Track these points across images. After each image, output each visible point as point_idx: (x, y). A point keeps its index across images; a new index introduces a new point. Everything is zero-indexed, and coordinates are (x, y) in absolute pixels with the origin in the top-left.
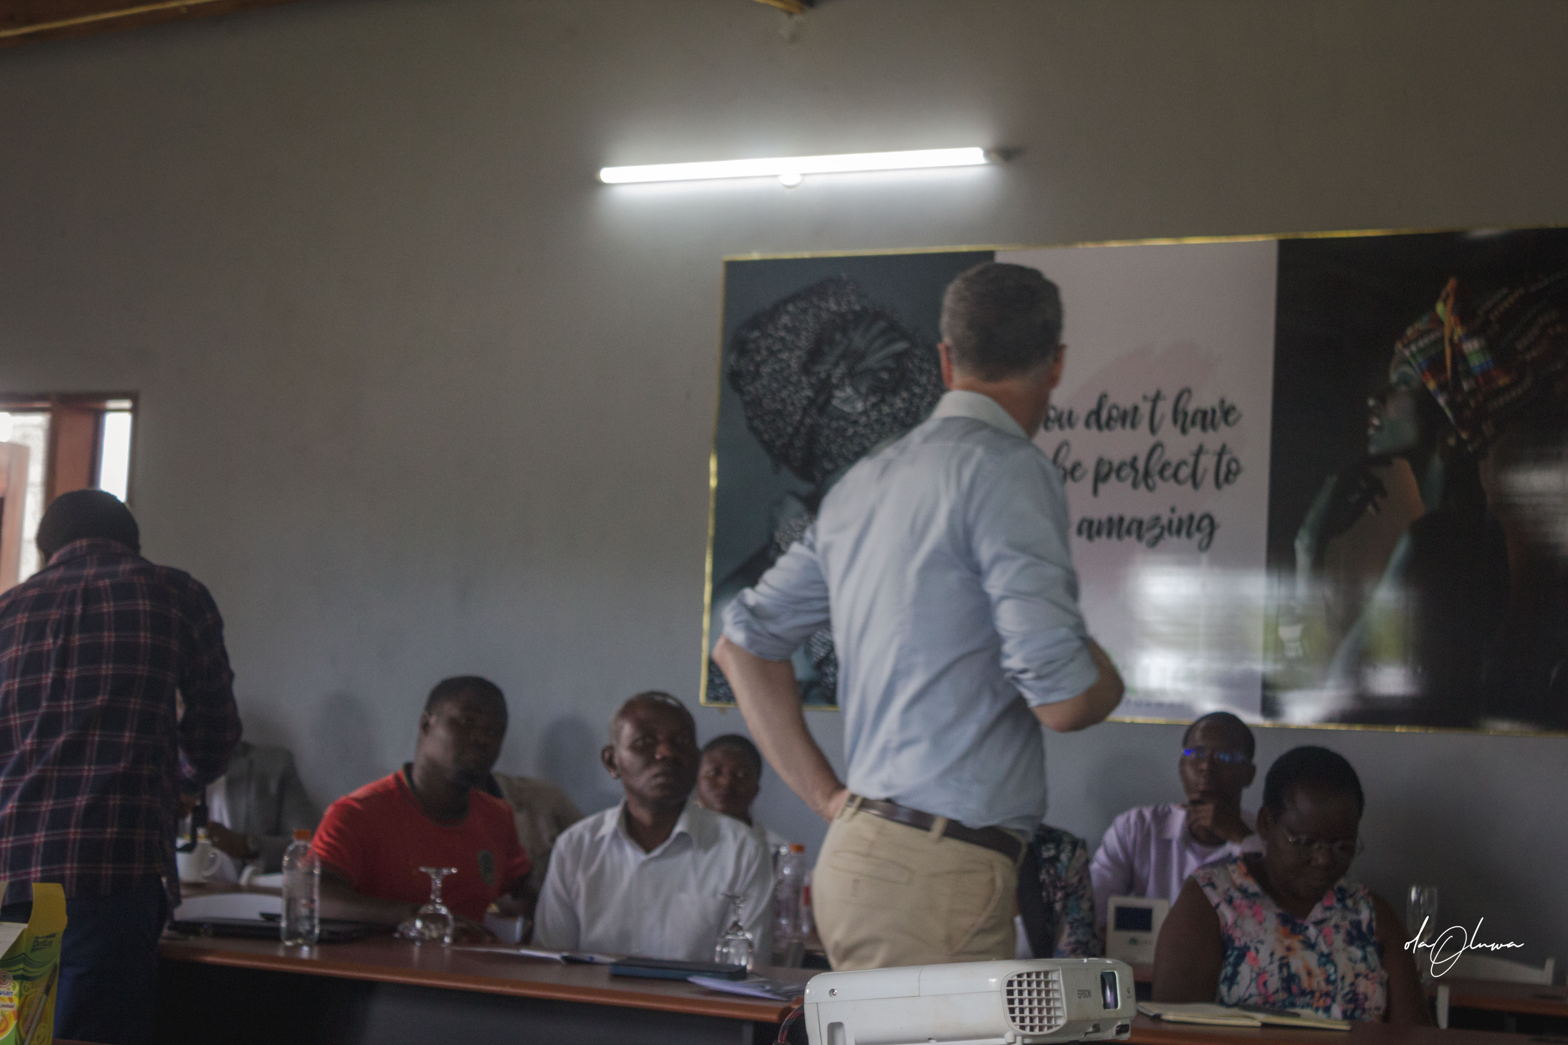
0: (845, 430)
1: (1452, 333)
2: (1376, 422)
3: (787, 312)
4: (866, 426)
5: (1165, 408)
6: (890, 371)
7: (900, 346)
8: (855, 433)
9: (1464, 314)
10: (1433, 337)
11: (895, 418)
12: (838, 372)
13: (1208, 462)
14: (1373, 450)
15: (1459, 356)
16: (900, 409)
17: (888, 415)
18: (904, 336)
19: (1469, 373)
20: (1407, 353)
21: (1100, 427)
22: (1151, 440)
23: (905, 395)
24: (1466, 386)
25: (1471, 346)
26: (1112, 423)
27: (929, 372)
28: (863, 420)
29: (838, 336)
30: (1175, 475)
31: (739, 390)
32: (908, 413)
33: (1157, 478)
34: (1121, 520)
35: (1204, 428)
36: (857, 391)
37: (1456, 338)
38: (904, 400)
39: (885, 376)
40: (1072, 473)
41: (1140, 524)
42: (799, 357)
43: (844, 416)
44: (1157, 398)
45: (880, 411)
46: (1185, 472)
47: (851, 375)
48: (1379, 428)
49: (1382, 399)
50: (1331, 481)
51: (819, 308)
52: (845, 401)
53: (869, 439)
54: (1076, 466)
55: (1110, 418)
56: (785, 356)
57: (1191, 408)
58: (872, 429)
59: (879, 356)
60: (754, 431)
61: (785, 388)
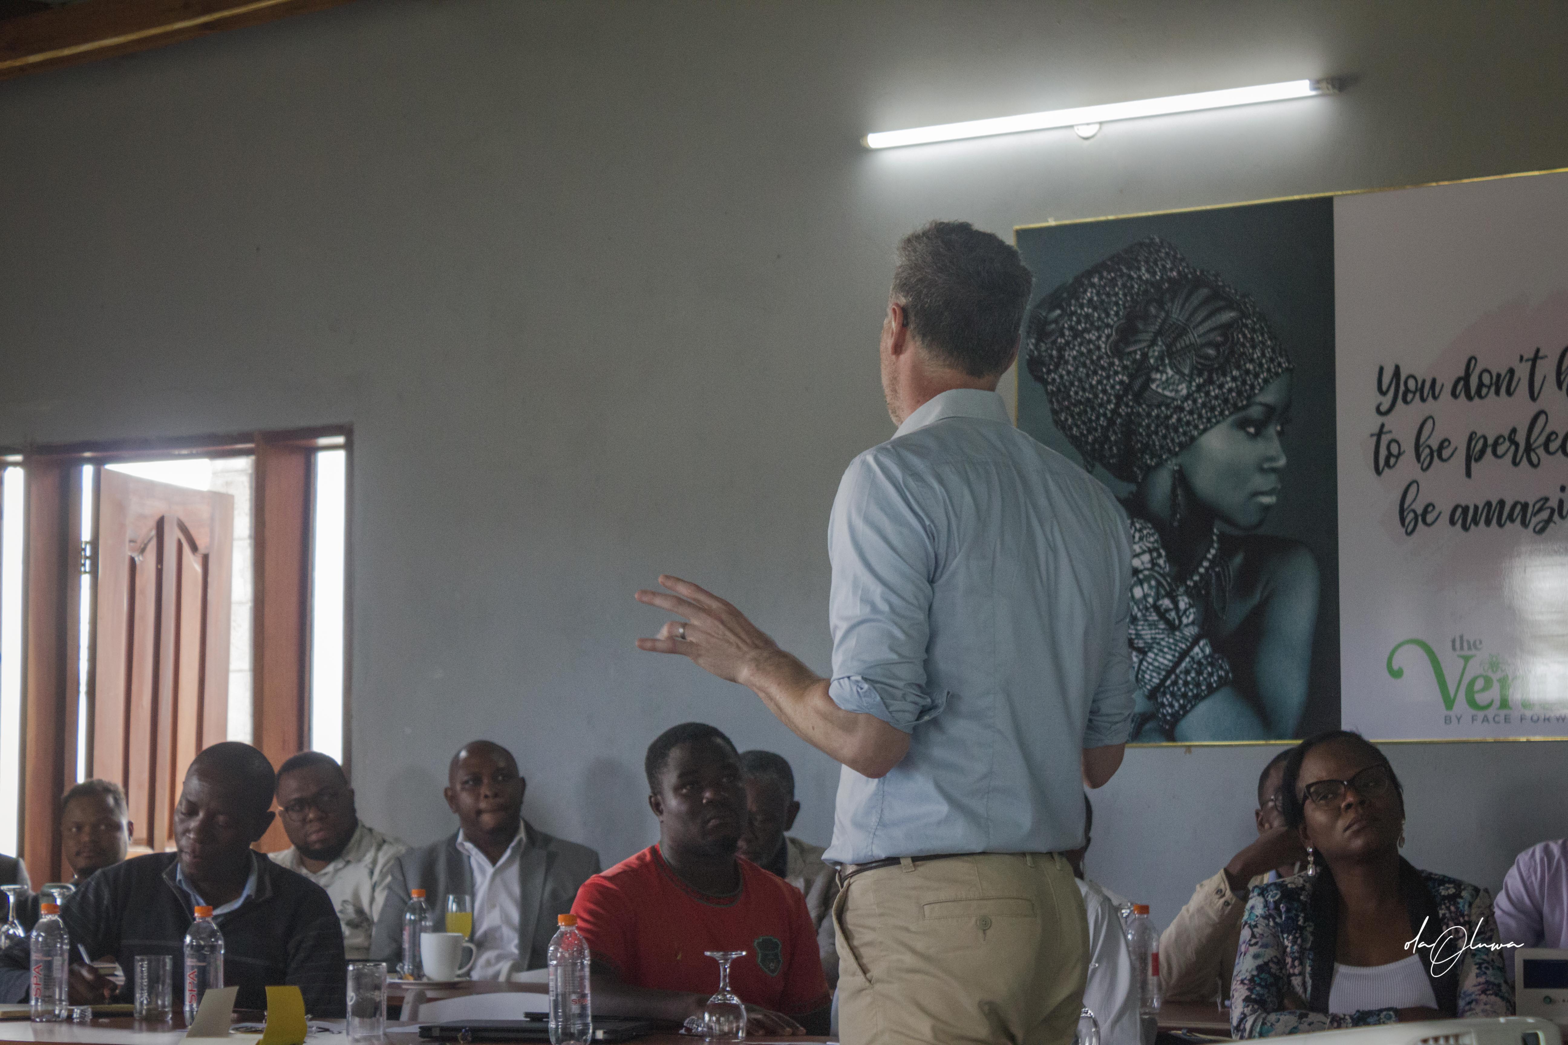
0: (1168, 417)
3: (1093, 285)
4: (1191, 413)
5: (1547, 368)
6: (1216, 346)
7: (1227, 316)
8: (1179, 420)
11: (1226, 401)
12: (1156, 351)
16: (1230, 390)
17: (1216, 397)
18: (1230, 305)
21: (1469, 396)
22: (1531, 409)
23: (1235, 373)
26: (1484, 391)
27: (1263, 343)
28: (1188, 405)
29: (1153, 310)
30: (1563, 447)
31: (1040, 379)
32: (1240, 393)
33: (1541, 452)
34: (1502, 503)
36: (1179, 372)
38: (1234, 379)
39: (1211, 352)
40: (1439, 452)
41: (1525, 507)
42: (1108, 337)
43: (1164, 402)
44: (1536, 358)
45: (1207, 394)
47: (1171, 354)
51: (1130, 277)
52: (1166, 384)
53: (1196, 427)
54: (1444, 443)
55: (1481, 384)
56: (1092, 336)
58: (1200, 416)
59: (1202, 329)
60: (1061, 425)
61: (1095, 373)
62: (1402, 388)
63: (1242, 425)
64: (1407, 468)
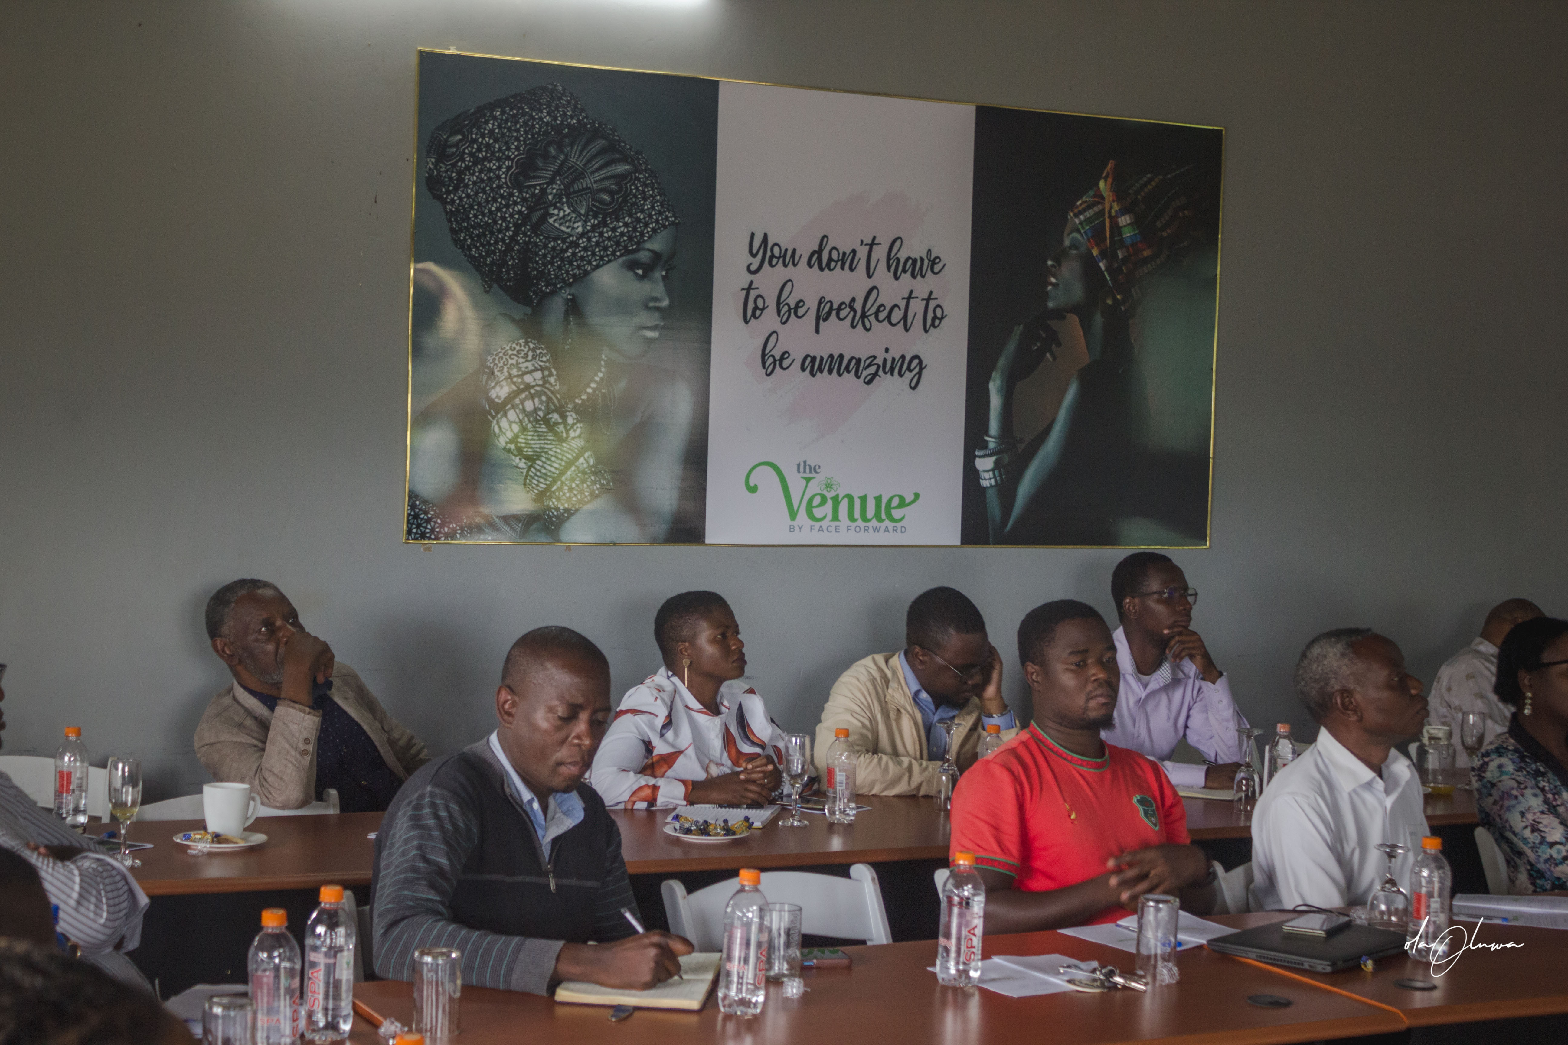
0: (564, 251)
1: (1111, 208)
2: (1053, 280)
3: (495, 118)
4: (585, 249)
5: (880, 253)
6: (611, 193)
7: (622, 168)
8: (575, 255)
9: (1120, 194)
10: (1096, 209)
11: (618, 243)
12: (555, 188)
13: (917, 307)
14: (1051, 304)
15: (1116, 229)
16: (622, 235)
17: (610, 240)
19: (1122, 242)
20: (1077, 221)
21: (821, 269)
22: (869, 284)
23: (627, 219)
24: (1120, 255)
25: (1124, 220)
26: (833, 264)
27: (654, 198)
28: (583, 242)
29: (553, 151)
30: (889, 317)
31: (439, 198)
32: (630, 238)
33: (872, 318)
34: (841, 356)
35: (914, 276)
36: (576, 212)
37: (1113, 214)
38: (626, 225)
39: (606, 198)
40: (796, 310)
41: (859, 361)
42: (509, 168)
43: (561, 236)
44: (872, 244)
45: (601, 234)
46: (897, 315)
47: (569, 194)
48: (1055, 285)
49: (1058, 262)
50: (1018, 330)
51: (533, 118)
52: (563, 220)
53: (590, 263)
54: (800, 303)
55: (830, 259)
56: (492, 165)
57: (903, 256)
58: (594, 254)
59: (598, 176)
60: (461, 245)
61: (495, 200)
62: (769, 254)
63: (631, 266)
64: (769, 320)
